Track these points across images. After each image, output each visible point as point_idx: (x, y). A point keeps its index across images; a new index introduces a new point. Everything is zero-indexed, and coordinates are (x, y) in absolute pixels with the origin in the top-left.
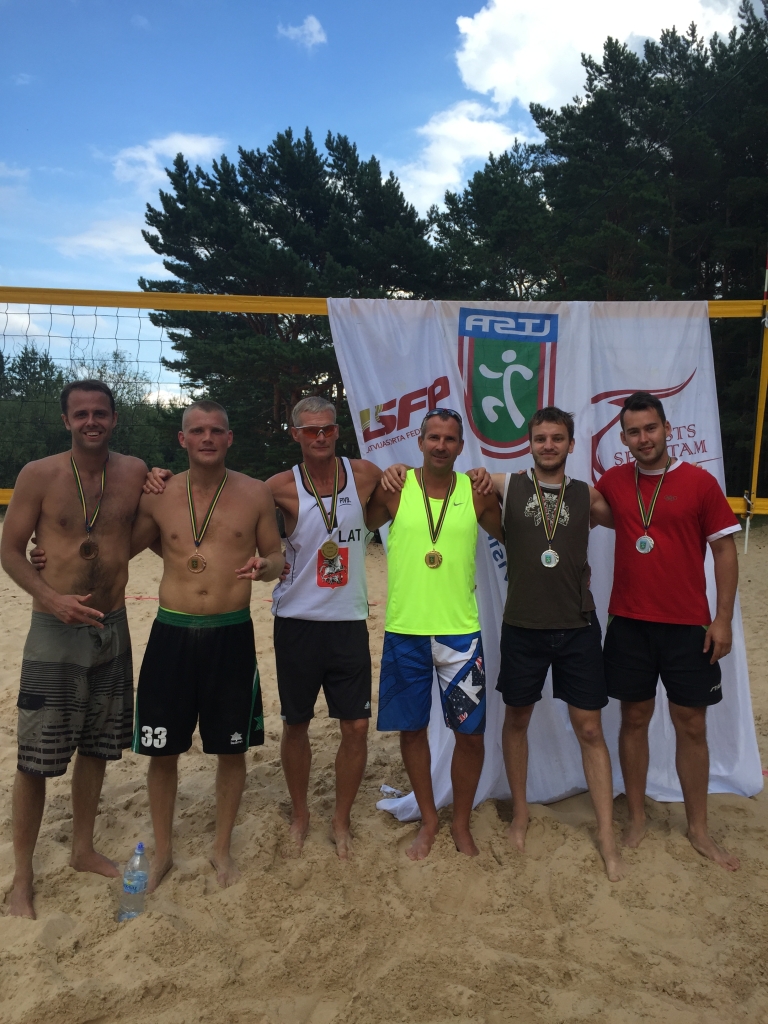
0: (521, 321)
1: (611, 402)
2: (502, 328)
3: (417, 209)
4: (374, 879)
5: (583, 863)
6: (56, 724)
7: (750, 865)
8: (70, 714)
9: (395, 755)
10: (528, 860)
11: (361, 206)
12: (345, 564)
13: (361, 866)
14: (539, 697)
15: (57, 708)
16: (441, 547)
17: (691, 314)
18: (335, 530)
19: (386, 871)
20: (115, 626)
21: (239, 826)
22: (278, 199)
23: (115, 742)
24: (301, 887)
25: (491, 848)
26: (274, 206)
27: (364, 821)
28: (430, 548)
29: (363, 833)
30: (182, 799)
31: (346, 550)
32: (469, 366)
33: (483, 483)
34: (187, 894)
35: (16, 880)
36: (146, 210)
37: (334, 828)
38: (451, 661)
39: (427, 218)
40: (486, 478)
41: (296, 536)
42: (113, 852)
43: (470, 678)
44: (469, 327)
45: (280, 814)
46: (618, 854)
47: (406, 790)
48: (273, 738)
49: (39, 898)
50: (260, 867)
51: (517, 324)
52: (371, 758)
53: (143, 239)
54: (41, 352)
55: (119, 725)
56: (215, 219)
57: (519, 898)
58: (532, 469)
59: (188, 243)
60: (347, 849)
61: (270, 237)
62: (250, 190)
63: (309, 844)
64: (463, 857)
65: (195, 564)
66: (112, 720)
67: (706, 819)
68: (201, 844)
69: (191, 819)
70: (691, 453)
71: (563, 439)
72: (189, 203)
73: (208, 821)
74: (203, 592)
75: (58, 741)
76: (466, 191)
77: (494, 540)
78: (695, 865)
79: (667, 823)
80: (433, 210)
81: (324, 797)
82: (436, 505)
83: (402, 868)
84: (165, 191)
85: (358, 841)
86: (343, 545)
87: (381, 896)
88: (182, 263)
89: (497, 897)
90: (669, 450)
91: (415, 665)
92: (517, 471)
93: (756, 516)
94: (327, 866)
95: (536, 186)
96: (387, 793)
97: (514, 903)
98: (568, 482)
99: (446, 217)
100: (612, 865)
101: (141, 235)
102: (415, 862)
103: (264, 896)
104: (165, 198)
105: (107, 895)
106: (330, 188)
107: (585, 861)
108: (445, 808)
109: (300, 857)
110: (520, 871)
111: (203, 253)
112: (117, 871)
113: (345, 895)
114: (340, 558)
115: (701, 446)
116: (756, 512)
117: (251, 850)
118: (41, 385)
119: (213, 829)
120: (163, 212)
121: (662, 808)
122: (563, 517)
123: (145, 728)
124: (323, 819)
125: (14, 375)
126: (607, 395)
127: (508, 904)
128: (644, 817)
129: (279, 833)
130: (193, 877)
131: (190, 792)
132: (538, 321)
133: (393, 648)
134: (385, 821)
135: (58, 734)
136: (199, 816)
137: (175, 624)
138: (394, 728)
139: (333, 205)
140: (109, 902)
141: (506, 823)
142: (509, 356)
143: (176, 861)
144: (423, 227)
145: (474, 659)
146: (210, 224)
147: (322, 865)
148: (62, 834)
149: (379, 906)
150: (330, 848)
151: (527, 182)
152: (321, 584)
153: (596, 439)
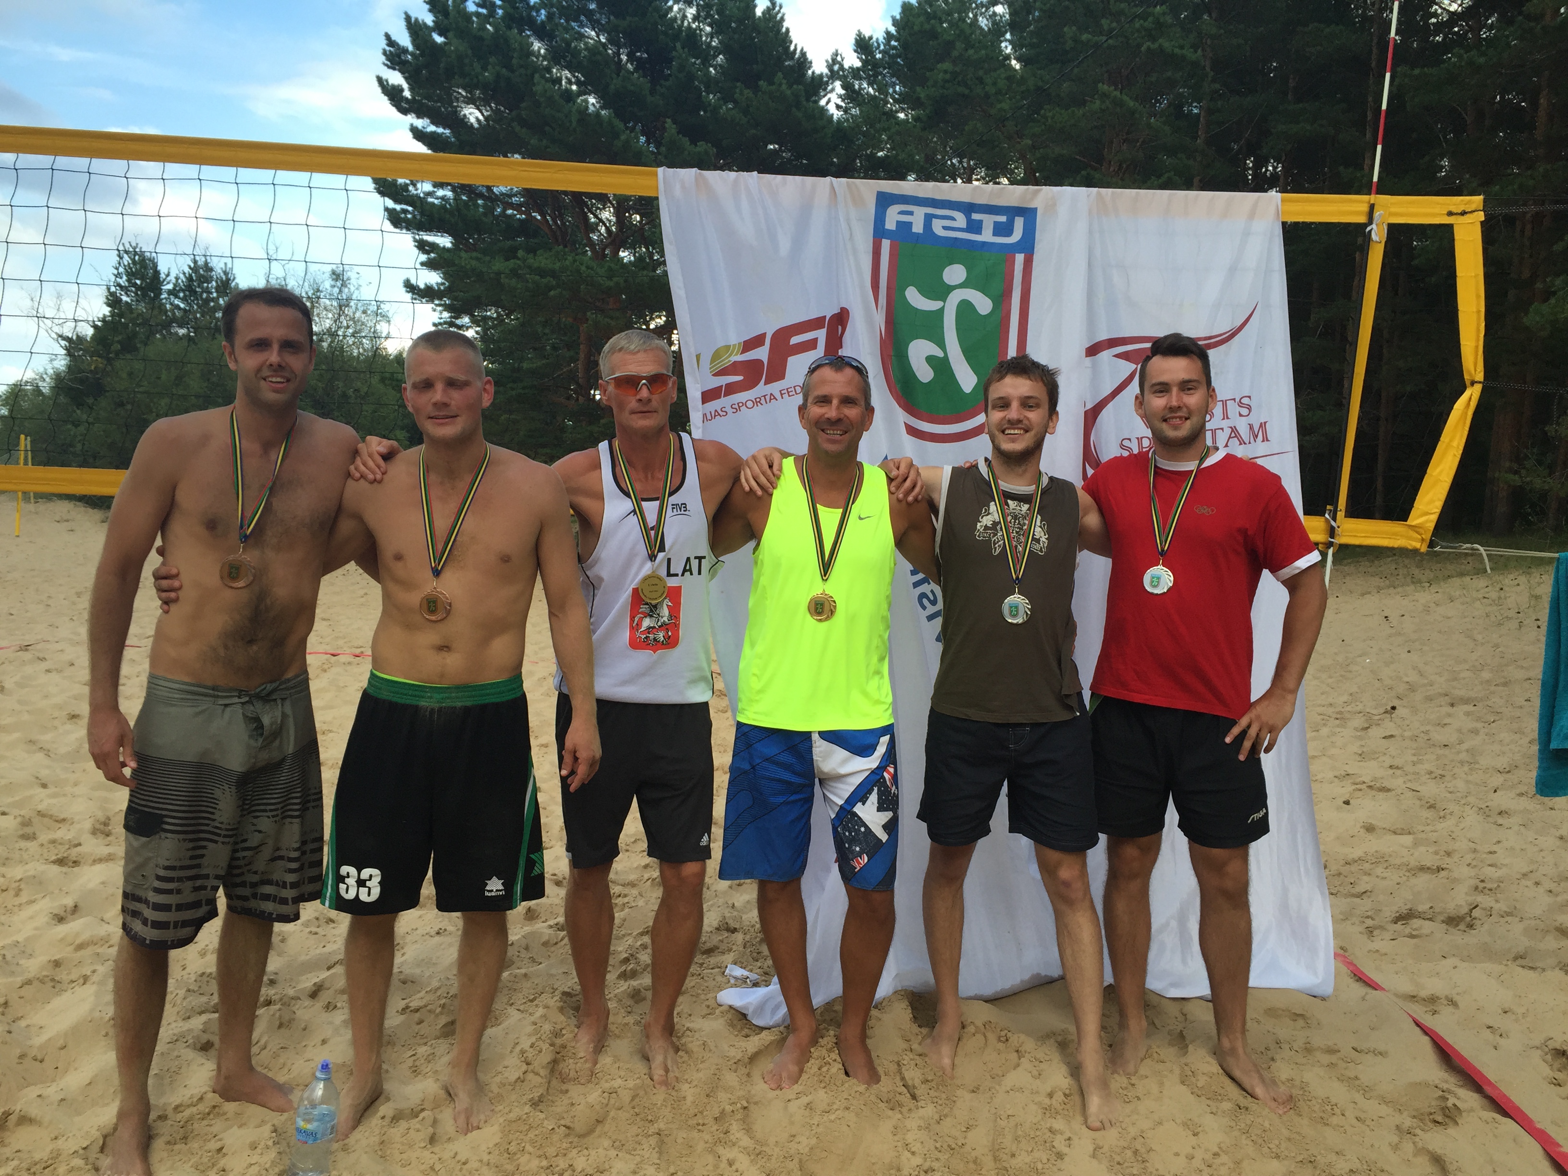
0: (975, 216)
1: (1117, 356)
2: (945, 228)
3: (810, 56)
4: (710, 1120)
5: (1047, 1101)
6: (178, 864)
7: (1317, 1108)
8: (204, 847)
9: (750, 915)
10: (959, 1092)
11: (725, 49)
12: (675, 613)
13: (690, 1099)
14: (986, 831)
15: (181, 836)
16: (835, 588)
17: (1252, 215)
18: (661, 555)
19: (729, 1108)
20: (288, 704)
21: (494, 1029)
22: (593, 33)
23: (289, 893)
24: (591, 1132)
25: (900, 1072)
26: (586, 44)
27: (697, 1023)
28: (817, 588)
29: (694, 1044)
30: (404, 982)
31: (679, 588)
32: (888, 288)
33: (908, 483)
34: (403, 1144)
35: (122, 1115)
36: (383, 43)
37: (648, 1037)
38: (843, 771)
39: (825, 71)
40: (912, 475)
41: (596, 562)
42: (286, 1070)
43: (873, 798)
44: (890, 224)
45: (561, 1010)
46: (1104, 1085)
47: (766, 973)
48: (558, 883)
49: (158, 1145)
50: (525, 1099)
51: (970, 221)
52: (711, 920)
53: (379, 90)
54: (218, 265)
55: (294, 865)
56: (492, 60)
57: (944, 1157)
58: (986, 459)
59: (449, 99)
60: (667, 1070)
61: (580, 93)
62: (550, 16)
63: (605, 1060)
64: (855, 1086)
65: (432, 604)
66: (281, 858)
67: (1244, 1031)
68: (430, 1058)
69: (417, 1015)
70: (1242, 442)
71: (1038, 406)
72: (450, 34)
73: (443, 1020)
74: (444, 648)
75: (179, 892)
76: (888, 33)
77: (921, 576)
78: (1227, 1106)
79: (1182, 1036)
80: (834, 61)
81: (634, 983)
82: (830, 517)
83: (756, 1103)
84: (413, 15)
85: (686, 1058)
86: (672, 582)
87: (720, 1150)
88: (440, 130)
89: (909, 1155)
90: (1209, 435)
91: (787, 776)
92: (960, 463)
93: (1343, 547)
94: (633, 1098)
95: (997, 30)
96: (736, 978)
97: (936, 1165)
98: (1045, 481)
99: (855, 73)
100: (1095, 1102)
101: (376, 84)
102: (778, 1092)
103: (529, 1148)
104: (414, 27)
105: (270, 1143)
106: (675, 18)
107: (1050, 1095)
108: (829, 1006)
109: (589, 1081)
110: (946, 1111)
111: (473, 115)
112: (291, 1101)
113: (661, 1147)
114: (667, 602)
115: (1260, 432)
116: (1344, 540)
117: (512, 1068)
118: (217, 319)
119: (453, 1033)
120: (411, 48)
121: (1173, 1010)
122: (1038, 541)
123: (345, 869)
124: (630, 1019)
125: (177, 302)
126: (1112, 343)
127: (926, 1166)
128: (1144, 1023)
129: (558, 1041)
130: (414, 1114)
131: (418, 971)
132: (1003, 219)
133: (749, 746)
134: (732, 1025)
135: (180, 880)
136: (430, 1011)
137: (397, 699)
138: (748, 875)
139: (678, 45)
140: (272, 1154)
141: (925, 1031)
142: (955, 274)
143: (388, 1086)
144: (818, 85)
145: (881, 768)
146: (485, 69)
147: (626, 1096)
148: (205, 1038)
149: (716, 1167)
150: (640, 1067)
151: (983, 22)
152: (635, 644)
153: (1092, 416)
